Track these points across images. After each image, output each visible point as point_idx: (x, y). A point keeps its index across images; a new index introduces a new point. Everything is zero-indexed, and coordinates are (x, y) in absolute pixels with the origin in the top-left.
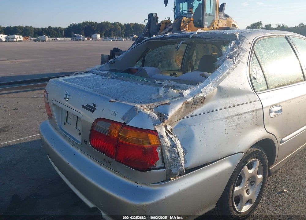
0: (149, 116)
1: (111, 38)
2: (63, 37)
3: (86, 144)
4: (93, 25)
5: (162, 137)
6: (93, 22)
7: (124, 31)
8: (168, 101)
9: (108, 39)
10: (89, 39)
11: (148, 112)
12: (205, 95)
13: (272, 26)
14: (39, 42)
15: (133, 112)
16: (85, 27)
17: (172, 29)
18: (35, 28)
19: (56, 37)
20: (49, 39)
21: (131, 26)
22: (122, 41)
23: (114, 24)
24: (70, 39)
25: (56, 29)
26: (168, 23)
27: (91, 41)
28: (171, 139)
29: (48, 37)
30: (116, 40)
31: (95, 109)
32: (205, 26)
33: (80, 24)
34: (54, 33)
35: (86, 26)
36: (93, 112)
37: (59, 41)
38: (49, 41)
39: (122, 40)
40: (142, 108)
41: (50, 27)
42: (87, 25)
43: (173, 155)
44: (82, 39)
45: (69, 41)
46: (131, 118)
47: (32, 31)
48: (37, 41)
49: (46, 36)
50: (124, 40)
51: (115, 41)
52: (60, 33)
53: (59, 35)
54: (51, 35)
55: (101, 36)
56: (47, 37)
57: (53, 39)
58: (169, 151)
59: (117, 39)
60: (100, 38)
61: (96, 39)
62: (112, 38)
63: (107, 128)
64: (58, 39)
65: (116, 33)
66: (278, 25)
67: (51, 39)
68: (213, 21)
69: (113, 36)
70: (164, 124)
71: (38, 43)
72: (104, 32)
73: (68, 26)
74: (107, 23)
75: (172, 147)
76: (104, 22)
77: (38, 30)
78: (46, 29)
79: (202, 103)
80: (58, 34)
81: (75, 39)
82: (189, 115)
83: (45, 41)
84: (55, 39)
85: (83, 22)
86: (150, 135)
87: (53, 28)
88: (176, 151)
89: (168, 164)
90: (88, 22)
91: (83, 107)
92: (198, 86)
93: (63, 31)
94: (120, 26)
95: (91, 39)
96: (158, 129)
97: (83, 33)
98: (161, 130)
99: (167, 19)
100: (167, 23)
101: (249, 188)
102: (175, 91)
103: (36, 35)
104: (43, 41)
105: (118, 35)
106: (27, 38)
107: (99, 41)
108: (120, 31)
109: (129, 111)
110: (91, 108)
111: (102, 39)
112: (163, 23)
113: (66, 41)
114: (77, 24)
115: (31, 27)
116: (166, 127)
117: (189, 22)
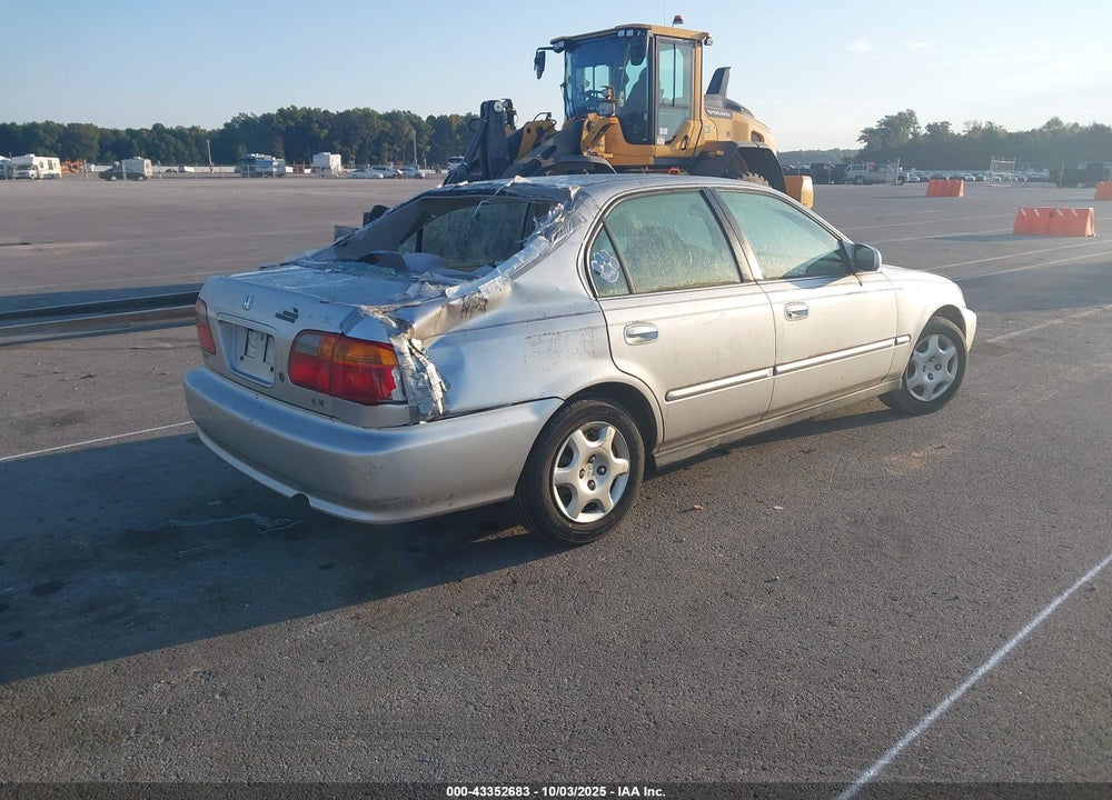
0: (381, 322)
1: (380, 166)
2: (207, 164)
3: (283, 380)
4: (317, 122)
5: (402, 354)
6: (317, 111)
7: (429, 143)
8: (418, 303)
9: (369, 170)
10: (301, 171)
11: (380, 316)
12: (487, 297)
13: (951, 128)
14: (120, 182)
15: (356, 316)
16: (288, 128)
17: (553, 149)
18: (103, 131)
19: (182, 162)
20: (157, 168)
21: (454, 124)
22: (421, 178)
23: (392, 117)
24: (231, 169)
25: (180, 134)
26: (545, 128)
27: (308, 176)
28: (418, 360)
29: (154, 163)
30: (400, 176)
31: (297, 317)
32: (660, 141)
33: (267, 118)
34: (172, 149)
35: (293, 124)
36: (293, 321)
37: (191, 177)
38: (155, 177)
39: (418, 176)
40: (371, 310)
41: (157, 128)
42: (293, 119)
43: (420, 384)
44: (275, 170)
45: (228, 176)
46: (352, 325)
47: (92, 139)
48: (114, 178)
49: (145, 158)
50: (428, 176)
51: (393, 177)
52: (194, 147)
53: (191, 155)
54: (164, 156)
55: (344, 162)
56: (147, 162)
57: (167, 171)
58: (413, 376)
59: (401, 172)
60: (340, 168)
61: (326, 172)
62: (384, 169)
63: (316, 344)
64: (187, 169)
65: (398, 149)
66: (972, 125)
67: (164, 169)
68: (685, 125)
69: (389, 160)
70: (407, 336)
71: (115, 184)
72: (355, 147)
73: (226, 125)
74: (366, 116)
75: (418, 371)
76: (356, 111)
77: (114, 139)
78: (145, 135)
79: (483, 310)
80: (187, 152)
81: (250, 170)
82: (458, 328)
83: (141, 178)
84: (176, 168)
85: (281, 111)
86: (381, 350)
87: (171, 132)
88: (426, 377)
89: (412, 397)
90: (299, 108)
91: (278, 316)
92: (475, 282)
93: (208, 142)
94: (411, 123)
95: (308, 171)
96: (394, 342)
97: (280, 148)
98: (402, 344)
99: (544, 117)
100: (542, 128)
101: (593, 478)
102: (433, 288)
103: (109, 154)
104: (135, 176)
105: (406, 156)
106: (75, 167)
107: (335, 178)
108: (411, 142)
109: (351, 314)
110: (290, 316)
111: (349, 171)
112: (529, 131)
113: (218, 177)
114: (259, 115)
115: (89, 127)
116: (410, 341)
117: (605, 128)
